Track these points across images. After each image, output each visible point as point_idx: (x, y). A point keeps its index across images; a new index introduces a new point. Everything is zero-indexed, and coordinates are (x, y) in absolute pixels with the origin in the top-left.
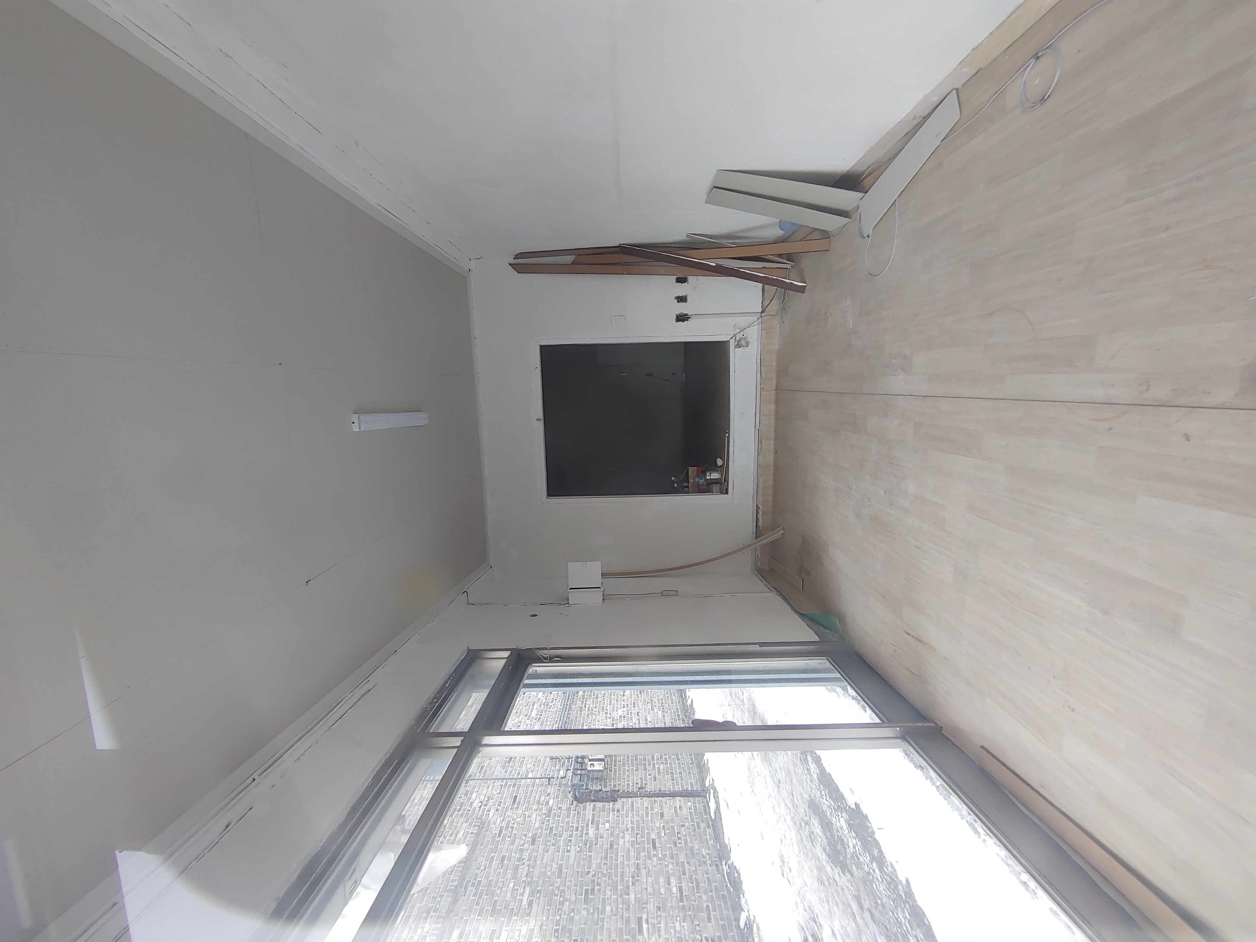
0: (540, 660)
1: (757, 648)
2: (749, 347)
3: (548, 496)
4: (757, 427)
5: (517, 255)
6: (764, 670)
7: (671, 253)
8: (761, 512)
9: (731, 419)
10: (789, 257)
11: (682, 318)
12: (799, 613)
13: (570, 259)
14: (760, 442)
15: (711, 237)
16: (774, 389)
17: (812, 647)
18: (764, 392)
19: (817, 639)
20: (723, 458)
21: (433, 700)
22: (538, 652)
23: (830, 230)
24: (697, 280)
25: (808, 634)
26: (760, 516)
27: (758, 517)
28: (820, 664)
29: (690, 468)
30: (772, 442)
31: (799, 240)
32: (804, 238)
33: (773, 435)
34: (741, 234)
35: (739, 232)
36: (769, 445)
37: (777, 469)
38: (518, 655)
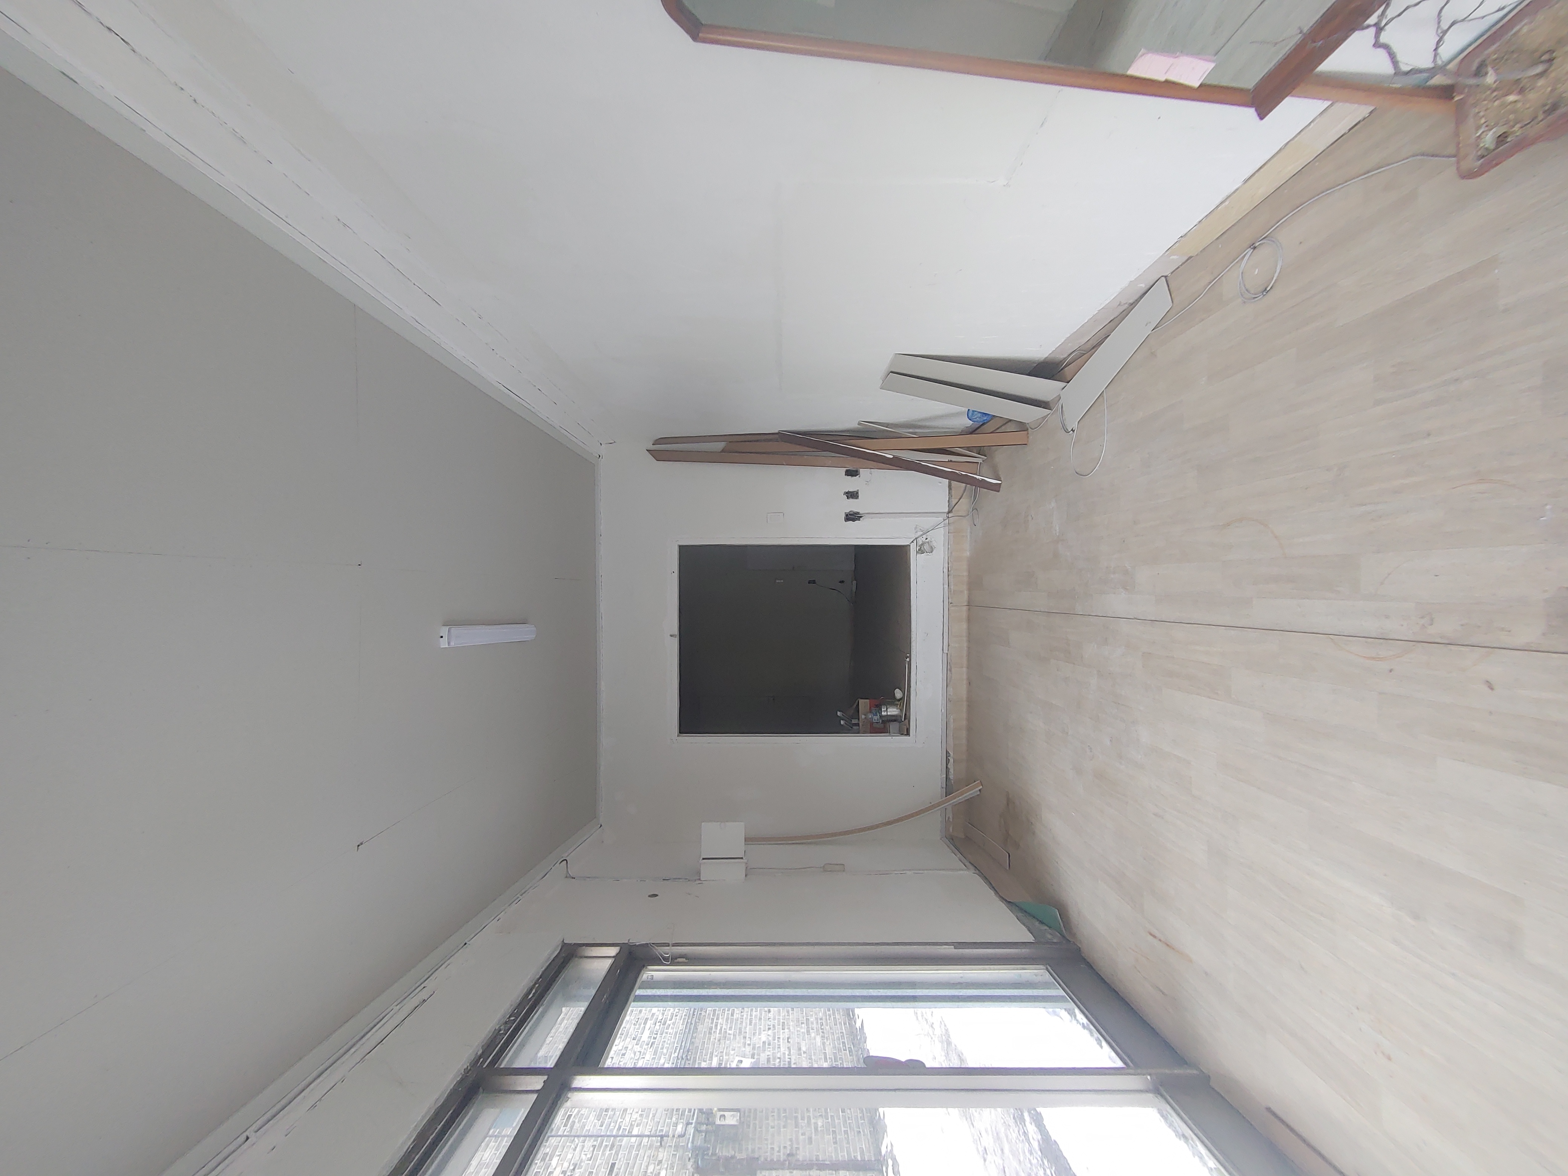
0: (657, 961)
1: (950, 950)
2: (933, 552)
3: (680, 733)
4: (946, 651)
5: (656, 440)
6: (961, 983)
7: (839, 442)
8: (951, 760)
9: (912, 640)
10: (980, 451)
11: (852, 517)
12: (1006, 901)
13: (720, 446)
14: (949, 670)
15: (887, 425)
16: (966, 604)
17: (1024, 951)
18: (953, 608)
19: (1030, 938)
20: (902, 690)
21: (510, 1017)
22: (656, 949)
23: (1027, 422)
24: (871, 474)
25: (1018, 932)
26: (950, 766)
27: (949, 766)
28: (1036, 976)
29: (861, 701)
30: (965, 669)
31: (991, 431)
32: (998, 428)
33: (965, 662)
34: (924, 424)
35: (919, 421)
36: (961, 673)
37: (971, 704)
38: (630, 953)
